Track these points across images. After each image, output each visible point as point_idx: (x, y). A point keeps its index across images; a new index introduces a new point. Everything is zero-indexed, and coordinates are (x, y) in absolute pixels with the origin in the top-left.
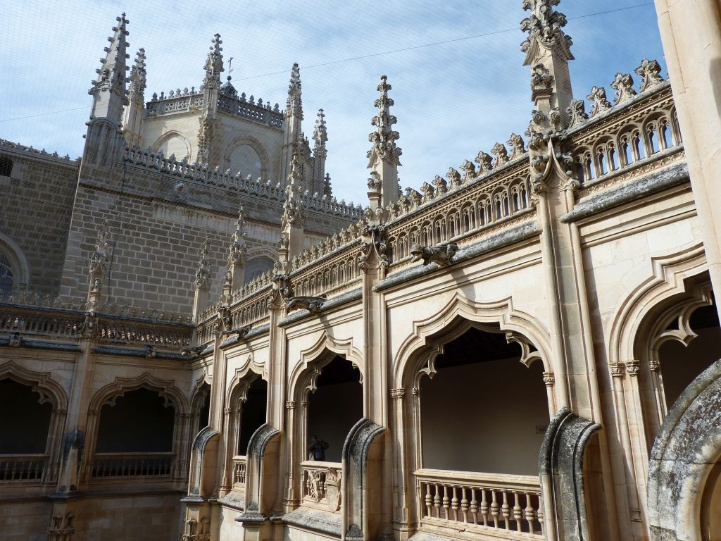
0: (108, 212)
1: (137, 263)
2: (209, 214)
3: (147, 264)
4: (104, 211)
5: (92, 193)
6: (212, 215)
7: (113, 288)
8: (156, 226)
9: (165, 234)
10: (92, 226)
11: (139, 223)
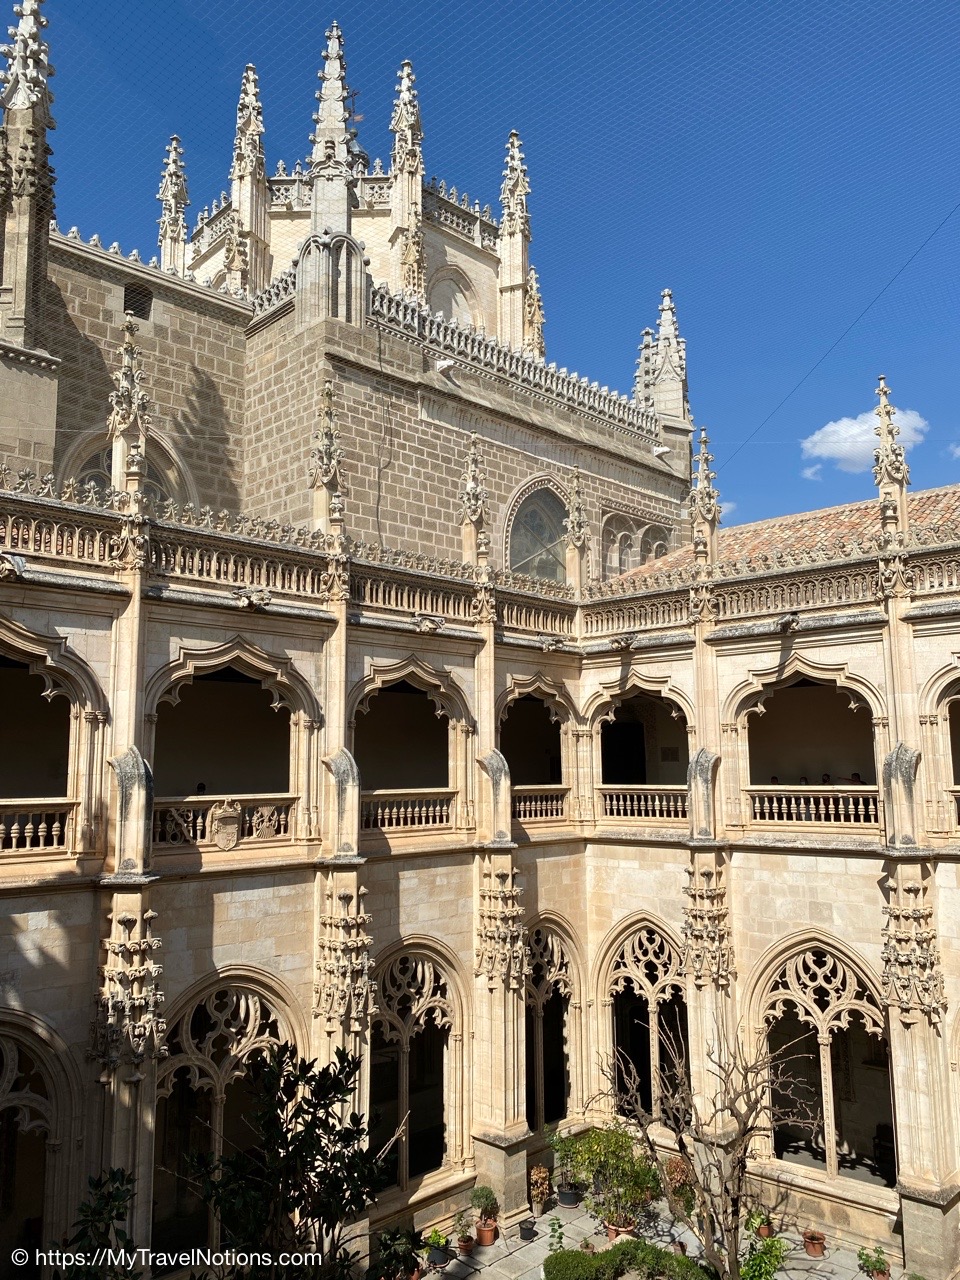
0: (364, 405)
1: (407, 495)
2: (485, 416)
3: (418, 496)
4: (359, 403)
5: (343, 370)
6: (489, 417)
7: (383, 535)
8: (425, 433)
9: (434, 447)
10: (349, 430)
11: (403, 427)
